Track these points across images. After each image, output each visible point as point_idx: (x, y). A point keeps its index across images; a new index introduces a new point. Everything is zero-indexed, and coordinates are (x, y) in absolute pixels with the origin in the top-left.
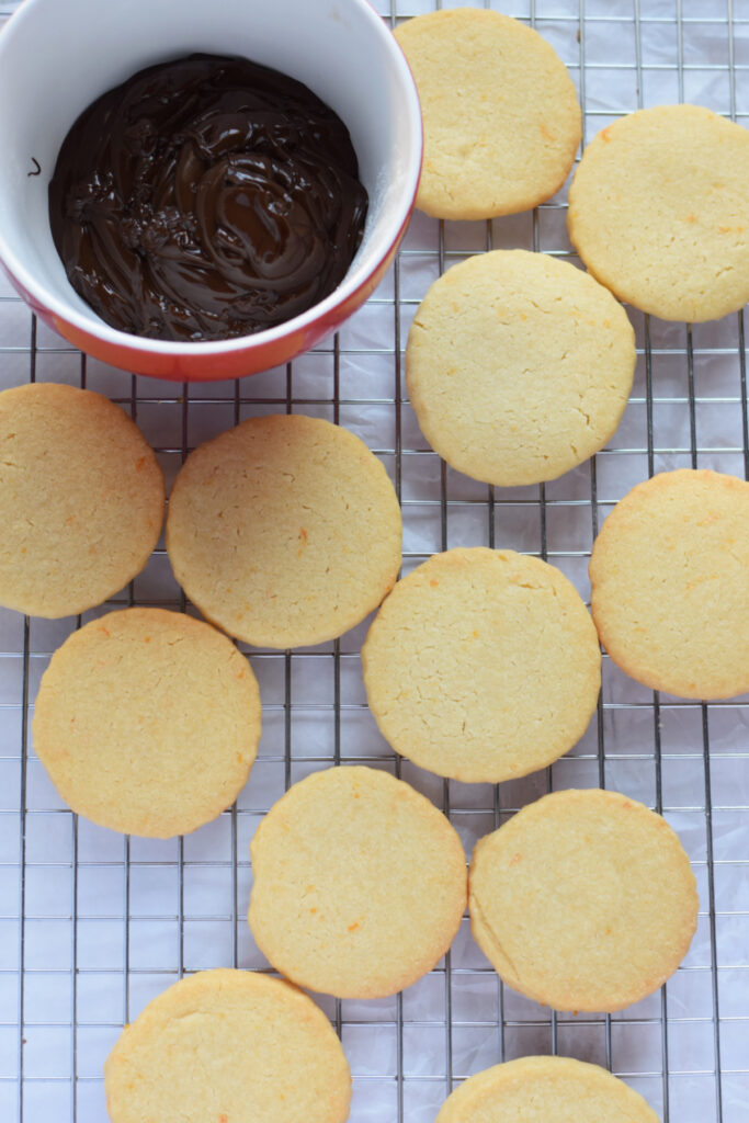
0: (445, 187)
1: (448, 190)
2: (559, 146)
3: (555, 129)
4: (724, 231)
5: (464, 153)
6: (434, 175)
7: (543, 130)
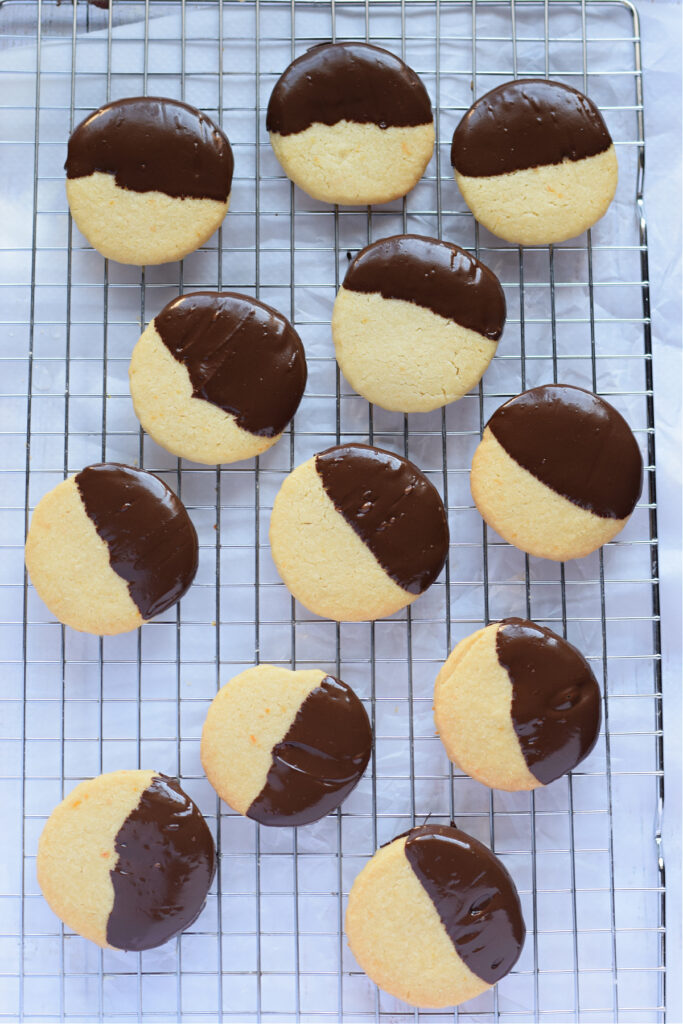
0: (325, 177)
1: (327, 180)
2: (413, 160)
3: (412, 147)
4: (550, 190)
5: (343, 154)
6: (318, 168)
7: (404, 147)
